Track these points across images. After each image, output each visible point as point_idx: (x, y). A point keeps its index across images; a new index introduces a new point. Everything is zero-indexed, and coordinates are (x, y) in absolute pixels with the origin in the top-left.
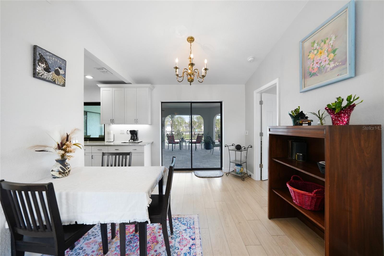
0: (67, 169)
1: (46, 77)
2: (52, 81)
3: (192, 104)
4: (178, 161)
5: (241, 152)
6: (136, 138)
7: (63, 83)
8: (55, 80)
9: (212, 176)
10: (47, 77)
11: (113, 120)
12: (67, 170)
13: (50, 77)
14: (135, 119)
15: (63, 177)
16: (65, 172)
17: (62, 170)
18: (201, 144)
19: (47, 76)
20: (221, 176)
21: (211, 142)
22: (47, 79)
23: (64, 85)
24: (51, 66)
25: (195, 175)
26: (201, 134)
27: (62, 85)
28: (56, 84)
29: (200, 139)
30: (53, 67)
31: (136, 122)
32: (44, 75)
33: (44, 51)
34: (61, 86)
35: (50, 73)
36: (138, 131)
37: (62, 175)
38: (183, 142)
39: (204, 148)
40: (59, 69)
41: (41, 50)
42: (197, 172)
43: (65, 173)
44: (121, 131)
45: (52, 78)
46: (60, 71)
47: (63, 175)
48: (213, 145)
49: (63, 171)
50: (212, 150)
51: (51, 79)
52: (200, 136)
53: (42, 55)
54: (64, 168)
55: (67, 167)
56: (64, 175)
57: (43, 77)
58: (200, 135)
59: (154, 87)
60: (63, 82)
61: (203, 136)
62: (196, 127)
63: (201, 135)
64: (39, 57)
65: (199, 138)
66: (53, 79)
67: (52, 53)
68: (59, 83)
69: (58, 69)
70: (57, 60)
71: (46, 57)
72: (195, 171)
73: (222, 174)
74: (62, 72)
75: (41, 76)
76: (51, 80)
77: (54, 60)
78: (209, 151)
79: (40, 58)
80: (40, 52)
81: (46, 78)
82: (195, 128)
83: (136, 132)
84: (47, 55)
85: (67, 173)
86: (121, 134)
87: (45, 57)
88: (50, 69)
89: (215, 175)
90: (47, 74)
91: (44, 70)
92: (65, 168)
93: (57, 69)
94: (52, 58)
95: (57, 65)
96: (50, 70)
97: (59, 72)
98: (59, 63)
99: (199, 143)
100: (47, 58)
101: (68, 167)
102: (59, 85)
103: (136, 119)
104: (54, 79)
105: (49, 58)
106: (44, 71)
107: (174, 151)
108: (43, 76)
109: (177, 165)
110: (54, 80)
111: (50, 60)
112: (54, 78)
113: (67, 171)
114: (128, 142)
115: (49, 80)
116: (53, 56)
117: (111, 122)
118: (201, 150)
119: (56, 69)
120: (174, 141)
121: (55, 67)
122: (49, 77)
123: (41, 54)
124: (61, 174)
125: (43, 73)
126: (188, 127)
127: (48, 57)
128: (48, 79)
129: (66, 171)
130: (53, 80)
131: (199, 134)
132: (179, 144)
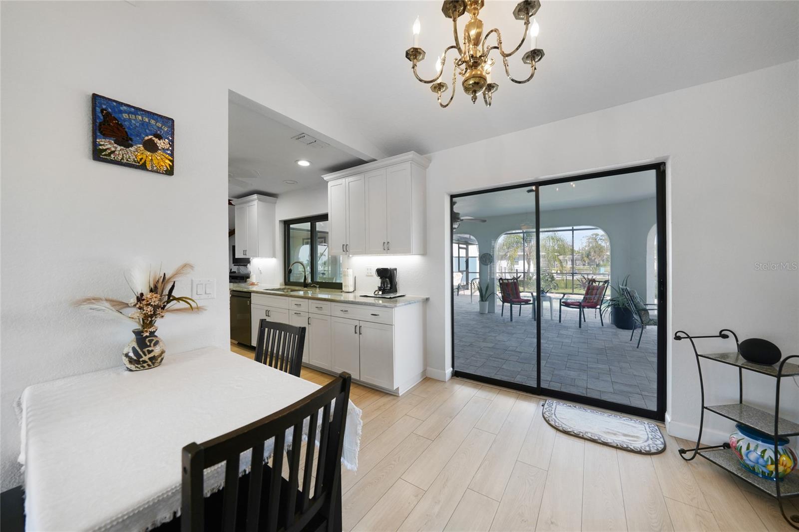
0: (147, 353)
1: (121, 156)
2: (137, 164)
3: (541, 188)
4: (513, 353)
5: (779, 376)
6: (389, 286)
7: (167, 168)
8: (145, 161)
9: (609, 441)
10: (123, 156)
11: (347, 245)
12: (145, 355)
13: (131, 157)
14: (384, 243)
15: (138, 369)
16: (141, 360)
17: (135, 355)
18: (598, 310)
19: (125, 155)
20: (653, 451)
21: (633, 308)
22: (125, 161)
23: (170, 172)
24: (134, 134)
25: (544, 417)
26: (599, 282)
27: (165, 171)
28: (147, 170)
29: (596, 294)
30: (139, 135)
31: (386, 248)
32: (116, 152)
33: (115, 104)
34: (163, 173)
35: (130, 148)
36: (396, 269)
37: (134, 365)
38: (545, 301)
39: (612, 324)
40: (154, 139)
41: (107, 103)
42: (554, 404)
43: (141, 363)
44: (368, 269)
45: (136, 159)
46: (158, 141)
47: (136, 365)
48: (639, 319)
49: (135, 358)
50: (637, 332)
51: (135, 161)
52: (598, 288)
53: (108, 114)
54: (139, 350)
55: (145, 350)
56: (139, 366)
57: (114, 158)
58: (597, 283)
59: (430, 160)
60: (166, 166)
61: (609, 287)
62: (603, 261)
63: (601, 284)
64: (102, 118)
65: (594, 292)
66: (139, 160)
67: (134, 107)
68: (155, 168)
69: (151, 139)
70: (149, 120)
71: (120, 115)
72: (550, 401)
73: (659, 442)
74: (162, 144)
75: (109, 155)
76: (134, 163)
77: (140, 120)
78: (625, 334)
79: (104, 118)
80: (104, 107)
81: (122, 159)
82: (601, 263)
83: (391, 274)
84: (121, 112)
85: (147, 362)
86: (367, 276)
87: (116, 116)
88: (131, 140)
89: (624, 439)
90: (124, 150)
91: (115, 143)
92: (142, 350)
93: (148, 140)
94: (136, 117)
95: (149, 130)
96: (130, 142)
97: (156, 144)
98: (155, 127)
99: (594, 307)
100: (122, 118)
101: (148, 350)
102: (157, 172)
103: (386, 243)
104: (143, 161)
105: (128, 117)
106: (115, 145)
107: (516, 322)
108: (112, 156)
109: (504, 366)
110: (141, 163)
111: (131, 121)
112: (141, 159)
113: (145, 358)
114: (373, 295)
115: (128, 162)
116: (139, 112)
117: (344, 251)
118: (599, 328)
119: (146, 138)
120: (518, 297)
121: (144, 136)
122: (129, 156)
123: (106, 110)
124: (133, 363)
125: (113, 149)
126: (579, 260)
127: (125, 116)
128: (127, 160)
129: (142, 357)
130: (139, 163)
131: (594, 281)
132: (531, 305)
